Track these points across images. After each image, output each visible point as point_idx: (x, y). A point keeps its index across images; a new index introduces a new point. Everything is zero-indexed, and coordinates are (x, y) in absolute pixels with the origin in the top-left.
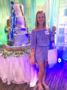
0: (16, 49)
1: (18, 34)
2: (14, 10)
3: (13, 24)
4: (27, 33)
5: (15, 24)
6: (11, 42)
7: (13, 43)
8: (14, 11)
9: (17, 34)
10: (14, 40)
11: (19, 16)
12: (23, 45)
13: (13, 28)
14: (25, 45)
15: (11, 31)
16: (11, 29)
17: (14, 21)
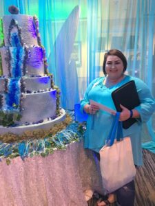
1: (33, 93)
3: (13, 66)
5: (22, 67)
9: (28, 92)
10: (21, 110)
11: (32, 46)
12: (46, 122)
15: (9, 84)
16: (9, 80)
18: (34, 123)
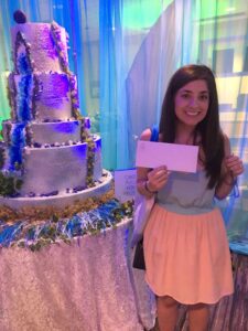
0: (32, 213)
1: (43, 148)
2: (28, 49)
3: (19, 105)
4: (79, 144)
5: (30, 106)
6: (11, 179)
7: (20, 183)
8: (28, 53)
9: (37, 145)
10: (23, 174)
11: (47, 73)
12: (63, 194)
13: (20, 119)
14: (71, 194)
15: (12, 132)
16: (13, 126)
17: (26, 91)
18: (42, 195)
